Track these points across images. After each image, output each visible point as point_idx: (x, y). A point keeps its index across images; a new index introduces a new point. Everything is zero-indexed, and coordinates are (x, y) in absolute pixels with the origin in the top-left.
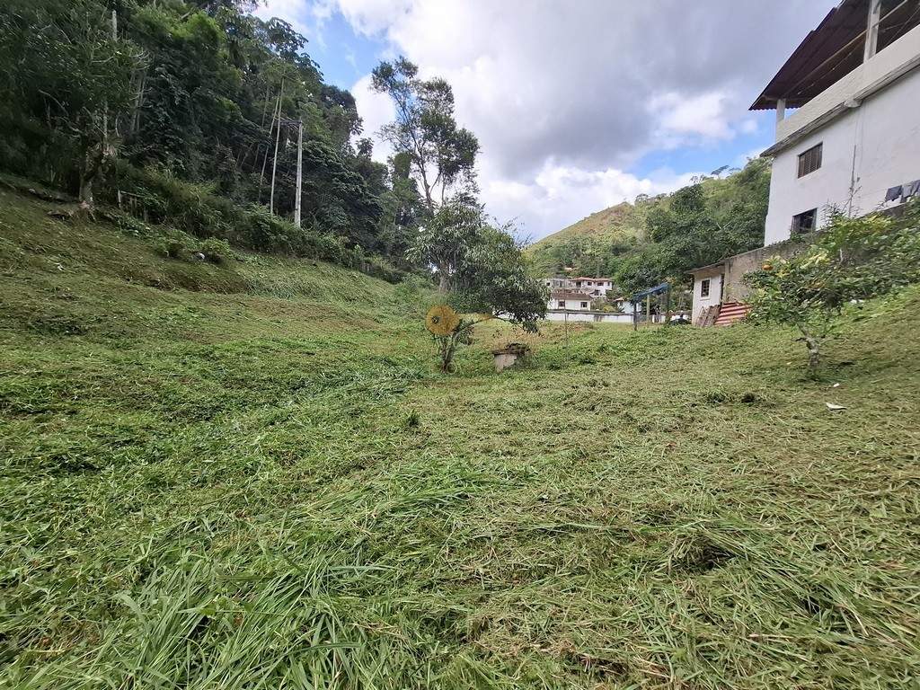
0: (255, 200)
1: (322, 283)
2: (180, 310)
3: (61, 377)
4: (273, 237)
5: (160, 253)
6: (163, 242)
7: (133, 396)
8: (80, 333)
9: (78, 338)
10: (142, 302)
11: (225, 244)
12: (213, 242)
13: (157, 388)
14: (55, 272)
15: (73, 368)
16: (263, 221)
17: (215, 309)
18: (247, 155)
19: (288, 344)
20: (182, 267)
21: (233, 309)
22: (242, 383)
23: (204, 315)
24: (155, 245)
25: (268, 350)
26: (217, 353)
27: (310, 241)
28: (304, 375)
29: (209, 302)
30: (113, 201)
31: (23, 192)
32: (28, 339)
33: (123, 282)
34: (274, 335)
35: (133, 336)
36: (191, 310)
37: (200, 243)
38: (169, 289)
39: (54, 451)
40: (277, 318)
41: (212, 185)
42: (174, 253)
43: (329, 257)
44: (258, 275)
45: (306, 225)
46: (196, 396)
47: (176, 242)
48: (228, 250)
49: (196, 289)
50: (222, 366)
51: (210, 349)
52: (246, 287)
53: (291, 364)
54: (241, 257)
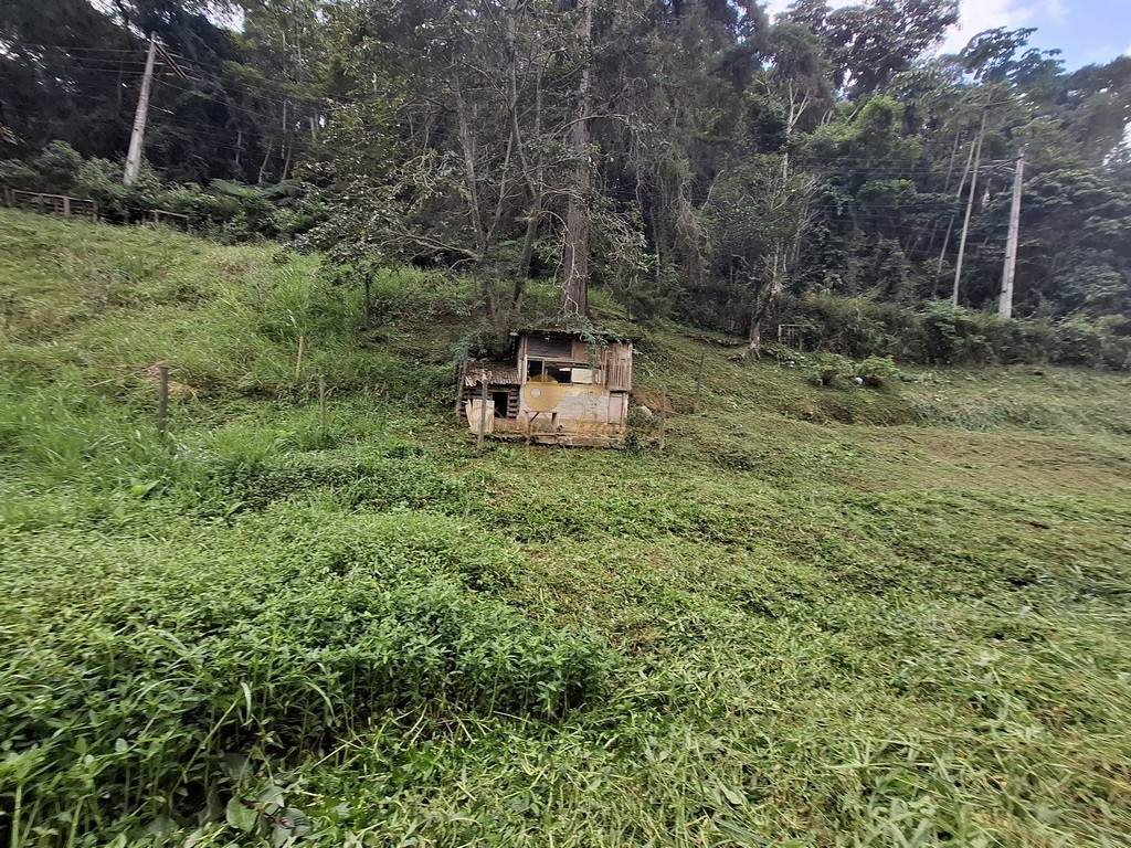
0: (928, 296)
1: (1056, 403)
2: (833, 446)
3: (740, 511)
4: (959, 341)
5: (813, 383)
6: (816, 371)
7: (797, 543)
8: (749, 468)
9: (747, 474)
10: (796, 437)
11: (889, 362)
12: (873, 362)
13: (820, 539)
14: (730, 411)
15: (749, 504)
16: (945, 321)
17: (875, 447)
18: (919, 239)
19: (992, 505)
20: (836, 396)
21: (894, 447)
22: (923, 553)
23: (860, 454)
24: (809, 374)
25: (957, 510)
26: (884, 506)
27: (1029, 337)
28: (1035, 563)
29: (865, 436)
30: (774, 336)
31: (714, 343)
32: (715, 471)
33: (780, 417)
34: (964, 488)
35: (790, 475)
36: (845, 447)
37: (857, 365)
38: (821, 422)
39: (744, 586)
40: (964, 460)
41: (874, 292)
42: (827, 381)
43: (1073, 355)
44: (934, 399)
45: (1021, 311)
46: (863, 559)
47: (830, 367)
48: (892, 370)
49: (849, 421)
50: (892, 524)
51: (876, 499)
52: (915, 416)
53: (1002, 539)
54: (908, 376)
